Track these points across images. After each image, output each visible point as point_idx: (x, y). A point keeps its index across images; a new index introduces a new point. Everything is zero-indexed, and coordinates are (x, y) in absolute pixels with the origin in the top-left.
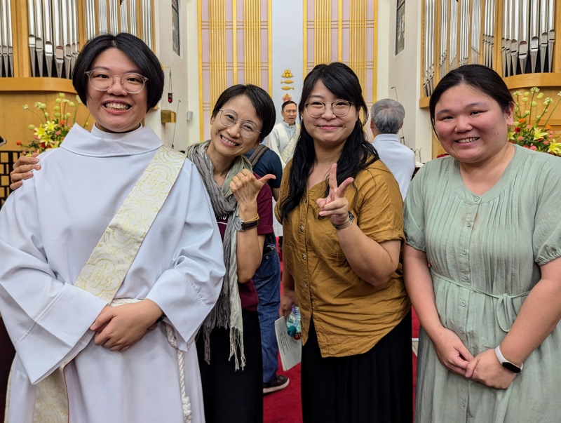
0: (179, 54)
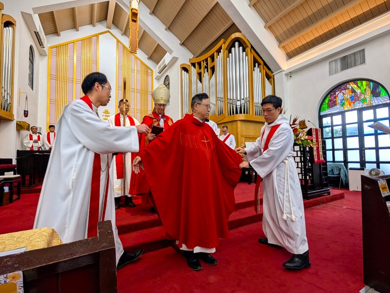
0: (32, 89)
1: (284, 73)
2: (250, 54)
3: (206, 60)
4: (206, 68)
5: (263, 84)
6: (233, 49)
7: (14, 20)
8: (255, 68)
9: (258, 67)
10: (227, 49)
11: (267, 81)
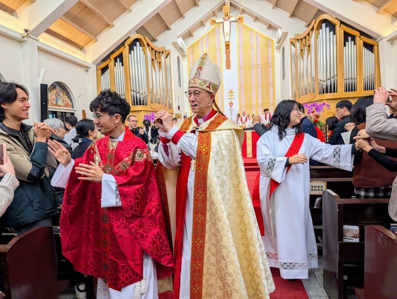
0: (180, 87)
1: (385, 40)
2: (340, 30)
3: (305, 38)
4: (305, 46)
5: (359, 56)
6: (321, 30)
7: (170, 51)
8: (347, 43)
9: (352, 40)
10: (317, 29)
11: (366, 51)
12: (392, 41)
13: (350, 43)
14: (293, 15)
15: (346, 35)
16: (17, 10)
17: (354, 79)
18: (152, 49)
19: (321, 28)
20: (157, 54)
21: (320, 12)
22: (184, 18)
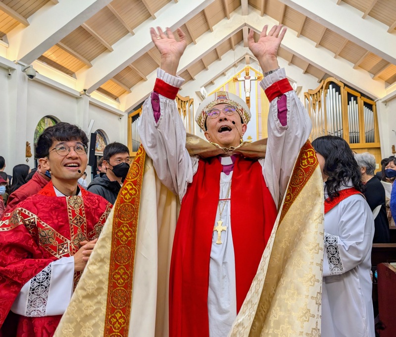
1: (381, 101)
2: (344, 91)
3: (317, 94)
4: (316, 101)
5: (361, 113)
6: (329, 90)
7: (193, 99)
8: (350, 102)
9: (354, 100)
10: (325, 89)
11: (366, 109)
12: (386, 102)
13: (353, 102)
14: (306, 72)
15: (350, 96)
16: (76, 73)
17: (357, 132)
18: (179, 99)
19: (329, 88)
20: (183, 103)
21: (327, 75)
22: (207, 70)
